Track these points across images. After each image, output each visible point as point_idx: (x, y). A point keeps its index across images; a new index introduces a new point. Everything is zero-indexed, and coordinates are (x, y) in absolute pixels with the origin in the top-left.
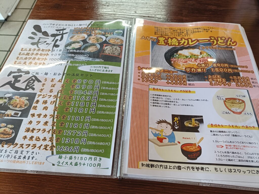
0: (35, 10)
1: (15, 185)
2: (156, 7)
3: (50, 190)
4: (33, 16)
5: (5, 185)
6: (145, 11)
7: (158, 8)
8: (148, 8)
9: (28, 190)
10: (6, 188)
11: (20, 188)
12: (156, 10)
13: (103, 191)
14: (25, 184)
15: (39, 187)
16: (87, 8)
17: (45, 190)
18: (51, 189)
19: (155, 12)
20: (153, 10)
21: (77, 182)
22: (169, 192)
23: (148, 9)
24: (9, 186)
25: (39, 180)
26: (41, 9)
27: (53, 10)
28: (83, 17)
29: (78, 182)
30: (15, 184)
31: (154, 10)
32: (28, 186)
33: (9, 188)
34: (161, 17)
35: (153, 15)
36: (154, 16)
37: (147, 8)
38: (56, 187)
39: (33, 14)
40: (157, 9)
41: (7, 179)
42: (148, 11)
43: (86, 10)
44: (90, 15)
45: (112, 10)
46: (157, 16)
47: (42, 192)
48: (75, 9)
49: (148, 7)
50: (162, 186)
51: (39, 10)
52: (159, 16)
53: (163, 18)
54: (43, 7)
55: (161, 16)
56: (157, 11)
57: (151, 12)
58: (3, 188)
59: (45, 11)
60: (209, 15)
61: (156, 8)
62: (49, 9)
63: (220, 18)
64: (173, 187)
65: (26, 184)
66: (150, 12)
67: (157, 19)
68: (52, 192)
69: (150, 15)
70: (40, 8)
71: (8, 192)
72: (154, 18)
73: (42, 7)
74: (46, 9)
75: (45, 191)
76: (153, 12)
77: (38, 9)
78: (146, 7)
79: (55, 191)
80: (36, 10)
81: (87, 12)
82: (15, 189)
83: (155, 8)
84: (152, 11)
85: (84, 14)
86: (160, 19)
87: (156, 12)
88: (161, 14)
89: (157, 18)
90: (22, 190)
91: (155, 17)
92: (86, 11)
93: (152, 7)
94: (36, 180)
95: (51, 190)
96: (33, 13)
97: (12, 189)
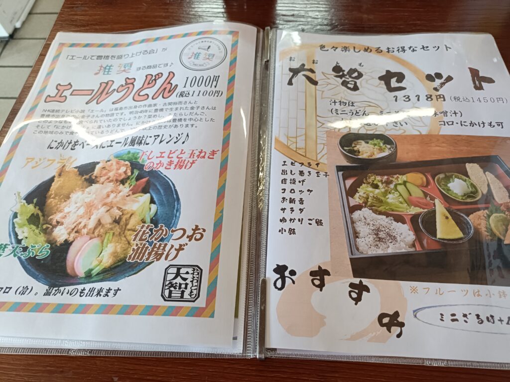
0: (66, 10)
4: (61, 21)
6: (286, 5)
9: (63, 362)
12: (307, 2)
16: (168, 2)
17: (97, 362)
19: (305, 6)
26: (77, 7)
27: (102, 9)
28: (161, 20)
34: (317, 16)
35: (301, 12)
36: (304, 14)
42: (291, 5)
43: (167, 7)
44: (175, 16)
45: (219, 4)
46: (311, 14)
47: (91, 366)
48: (144, 4)
51: (75, 9)
53: (322, 17)
54: (82, 4)
55: (317, 13)
56: (310, 4)
57: (297, 6)
58: (14, 361)
59: (86, 10)
60: (414, 8)
62: (94, 7)
66: (294, 5)
67: (309, 19)
68: (110, 365)
69: (295, 13)
70: (76, 6)
72: (304, 18)
73: (80, 4)
74: (88, 7)
75: (96, 363)
76: (302, 6)
77: (73, 7)
79: (116, 363)
80: (69, 10)
81: (170, 10)
84: (299, 4)
85: (164, 14)
86: (314, 20)
87: (308, 6)
88: (318, 9)
89: (310, 17)
90: (51, 363)
91: (307, 15)
92: (167, 9)
96: (63, 16)
97: (31, 362)
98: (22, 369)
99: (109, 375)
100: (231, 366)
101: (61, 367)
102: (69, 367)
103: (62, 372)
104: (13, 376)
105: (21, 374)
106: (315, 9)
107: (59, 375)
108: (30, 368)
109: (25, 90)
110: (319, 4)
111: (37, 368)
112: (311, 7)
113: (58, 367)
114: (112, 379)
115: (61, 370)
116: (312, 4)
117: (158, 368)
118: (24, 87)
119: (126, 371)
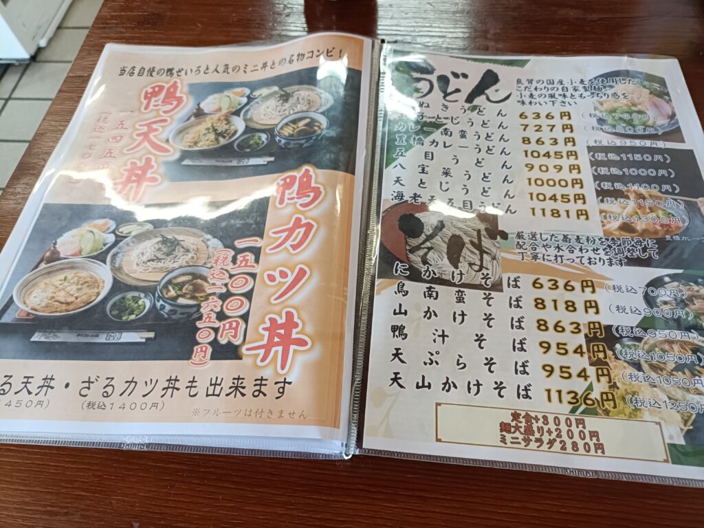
0: (96, 31)
1: (37, 489)
2: (417, 16)
3: (124, 501)
4: (89, 46)
5: (10, 489)
6: (387, 28)
7: (421, 18)
8: (396, 18)
9: (68, 500)
10: (12, 496)
11: (48, 497)
12: (415, 24)
13: (263, 505)
14: (61, 486)
15: (96, 495)
16: (231, 22)
17: (113, 501)
18: (126, 499)
19: (412, 29)
20: (408, 23)
21: (194, 481)
22: (437, 510)
23: (395, 22)
24: (19, 492)
25: (99, 476)
26: (110, 28)
27: (142, 31)
29: (197, 482)
30: (35, 487)
31: (411, 23)
32: (70, 490)
33: (22, 497)
34: (428, 42)
35: (406, 37)
36: (410, 41)
37: (392, 18)
38: (141, 494)
39: (91, 41)
40: (418, 20)
41: (16, 472)
42: (394, 28)
45: (298, 25)
46: (419, 40)
47: (106, 507)
48: (199, 25)
49: (395, 16)
50: (417, 493)
51: (107, 30)
52: (425, 41)
53: (434, 44)
54: (117, 24)
56: (420, 26)
57: (402, 29)
58: (5, 497)
59: (122, 33)
60: (560, 34)
61: (418, 18)
62: (133, 28)
63: (591, 42)
64: (448, 497)
65: (64, 485)
66: (399, 28)
68: (130, 506)
69: (399, 38)
70: (109, 26)
71: (17, 506)
73: (114, 23)
74: (124, 28)
75: (111, 503)
76: (408, 29)
77: (105, 28)
78: (390, 17)
79: (137, 504)
80: (100, 31)
81: (232, 34)
82: (34, 499)
83: (414, 18)
84: (404, 26)
85: (224, 38)
87: (417, 30)
88: (430, 34)
89: (419, 44)
90: (53, 501)
91: (415, 42)
93: (407, 16)
94: (89, 476)
95: (129, 502)
96: (91, 39)
97: (27, 500)
98: (15, 508)
99: (128, 520)
100: (289, 512)
101: (66, 507)
102: (76, 508)
103: (67, 514)
104: (4, 516)
105: (14, 514)
106: (426, 33)
107: (62, 518)
108: (26, 508)
109: (37, 138)
110: (430, 27)
111: (34, 508)
112: (420, 31)
113: (61, 507)
114: (132, 525)
115: (66, 510)
116: (423, 27)
117: (192, 512)
118: (36, 133)
119: (151, 515)
